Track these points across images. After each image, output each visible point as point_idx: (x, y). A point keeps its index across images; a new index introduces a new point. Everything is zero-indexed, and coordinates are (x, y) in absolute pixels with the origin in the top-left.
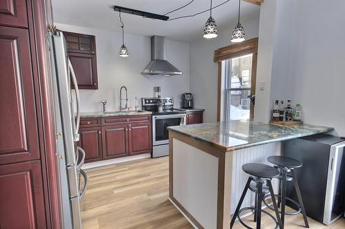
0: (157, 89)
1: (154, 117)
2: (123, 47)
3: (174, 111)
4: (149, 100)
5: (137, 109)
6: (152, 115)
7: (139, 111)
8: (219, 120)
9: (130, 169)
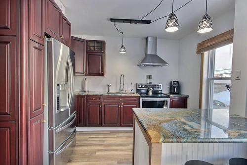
0: (149, 77)
1: (141, 98)
2: (122, 46)
3: (163, 95)
4: (142, 85)
5: (133, 92)
6: (140, 97)
7: (133, 93)
8: (200, 107)
9: (118, 137)
